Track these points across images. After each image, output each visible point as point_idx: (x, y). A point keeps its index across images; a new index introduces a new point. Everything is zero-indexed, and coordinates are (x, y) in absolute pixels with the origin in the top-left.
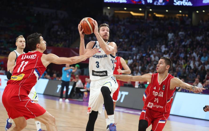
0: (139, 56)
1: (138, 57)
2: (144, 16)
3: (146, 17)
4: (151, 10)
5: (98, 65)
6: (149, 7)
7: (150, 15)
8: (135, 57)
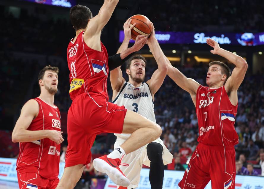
0: (174, 122)
1: (171, 124)
2: (180, 62)
3: (183, 64)
4: (190, 52)
5: (136, 108)
6: (187, 48)
7: (189, 60)
8: (166, 125)
